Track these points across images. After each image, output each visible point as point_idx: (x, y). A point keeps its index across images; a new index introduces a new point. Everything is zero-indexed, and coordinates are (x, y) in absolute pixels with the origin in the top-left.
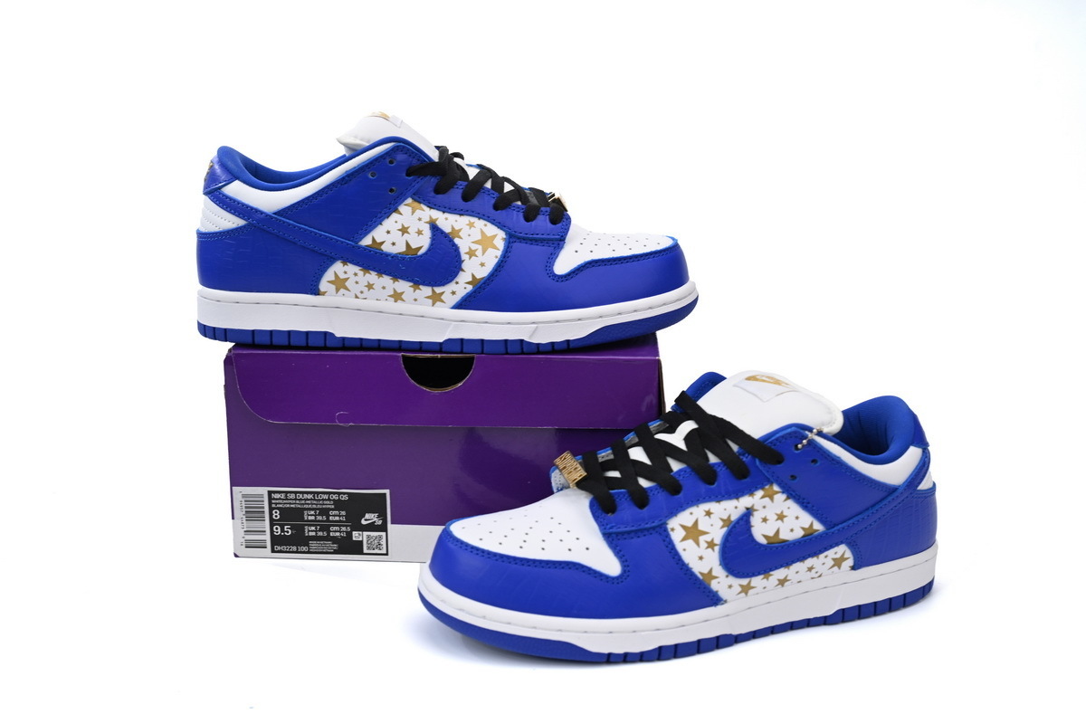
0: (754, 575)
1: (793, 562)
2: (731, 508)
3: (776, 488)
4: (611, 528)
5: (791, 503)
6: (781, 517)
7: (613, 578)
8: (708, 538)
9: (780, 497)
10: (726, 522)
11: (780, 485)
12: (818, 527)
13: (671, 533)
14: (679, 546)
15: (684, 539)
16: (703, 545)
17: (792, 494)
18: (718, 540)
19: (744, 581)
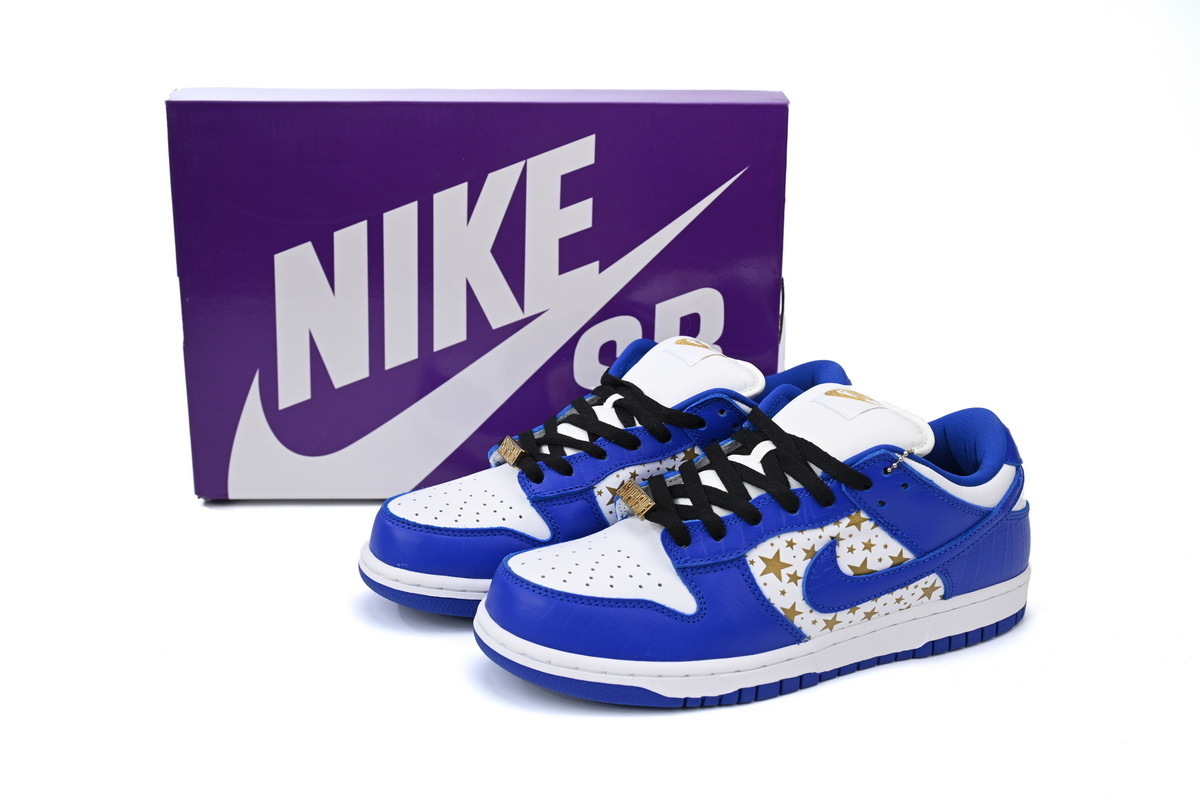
0: (840, 609)
1: (881, 594)
2: (814, 538)
3: (863, 515)
4: (686, 562)
5: (879, 531)
6: (868, 546)
7: (689, 617)
8: (791, 571)
9: (868, 525)
10: (810, 553)
11: (867, 512)
12: (908, 555)
13: (751, 566)
14: (760, 581)
15: (764, 573)
16: (786, 578)
17: (880, 521)
18: (801, 573)
19: (829, 616)
